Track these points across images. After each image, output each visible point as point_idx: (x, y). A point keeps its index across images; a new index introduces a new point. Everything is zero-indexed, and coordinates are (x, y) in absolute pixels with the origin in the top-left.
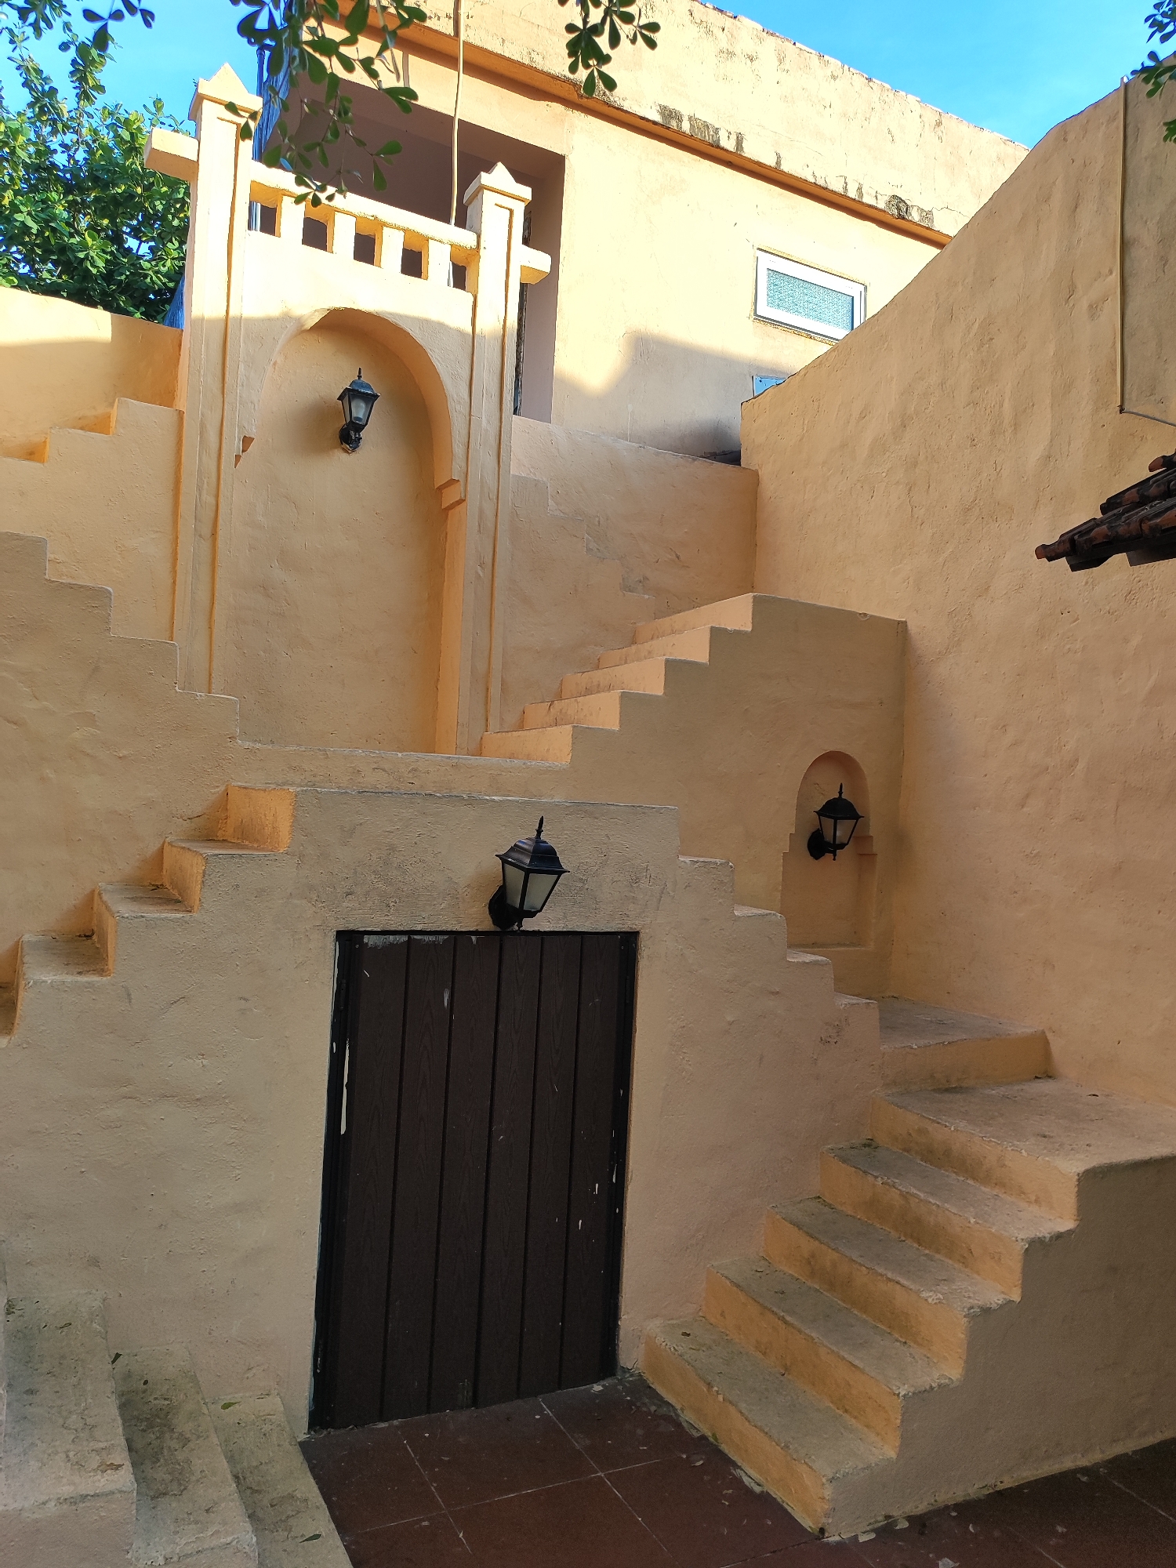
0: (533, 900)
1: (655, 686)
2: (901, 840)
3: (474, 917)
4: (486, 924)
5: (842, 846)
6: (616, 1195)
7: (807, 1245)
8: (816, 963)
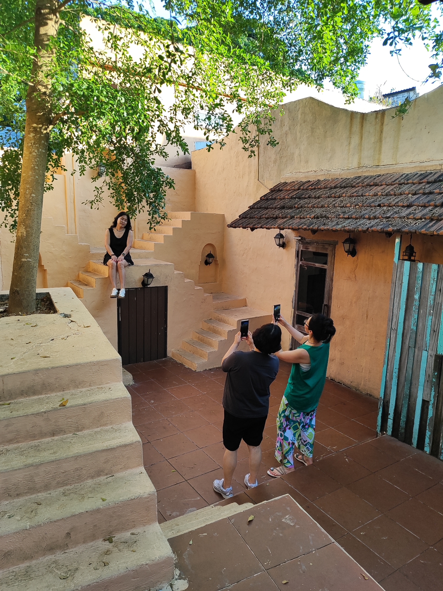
0: (149, 282)
1: (171, 233)
2: (224, 261)
3: (139, 285)
4: (141, 286)
5: (211, 263)
6: (166, 329)
7: (198, 335)
8: (200, 289)
